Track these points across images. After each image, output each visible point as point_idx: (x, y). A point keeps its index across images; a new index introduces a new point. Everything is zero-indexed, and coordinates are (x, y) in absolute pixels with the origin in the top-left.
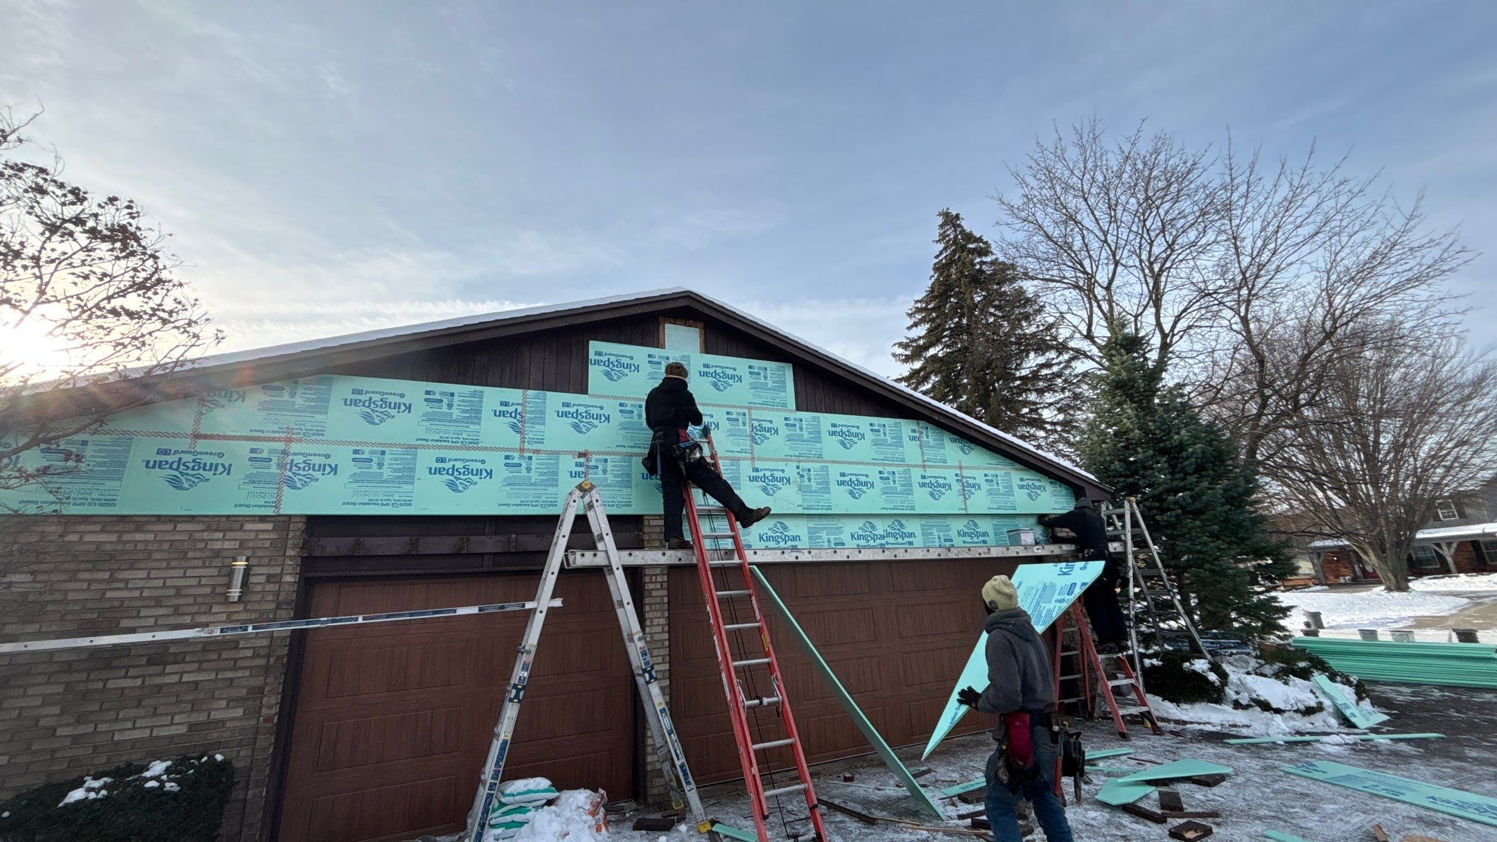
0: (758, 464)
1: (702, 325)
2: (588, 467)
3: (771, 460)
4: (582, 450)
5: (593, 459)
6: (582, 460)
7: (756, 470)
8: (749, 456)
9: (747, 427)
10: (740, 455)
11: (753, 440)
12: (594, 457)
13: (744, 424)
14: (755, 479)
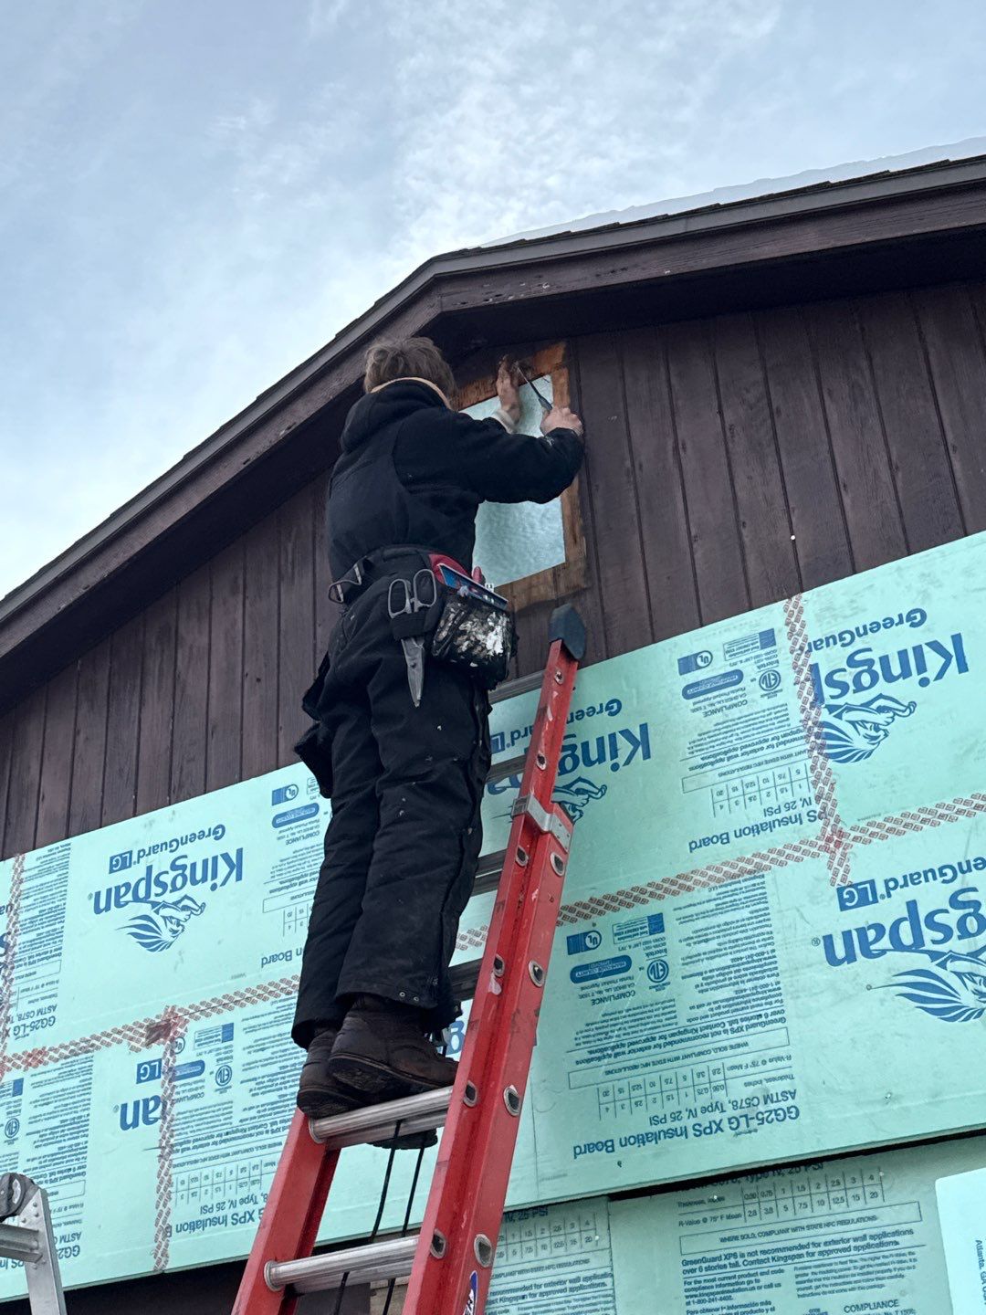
0: (868, 863)
1: (558, 353)
2: (174, 1075)
3: (933, 817)
4: (155, 1014)
5: (190, 1038)
6: (157, 1051)
7: (861, 895)
8: (813, 830)
9: (791, 697)
10: (763, 842)
11: (830, 745)
12: (194, 1027)
13: (771, 683)
14: (860, 945)
